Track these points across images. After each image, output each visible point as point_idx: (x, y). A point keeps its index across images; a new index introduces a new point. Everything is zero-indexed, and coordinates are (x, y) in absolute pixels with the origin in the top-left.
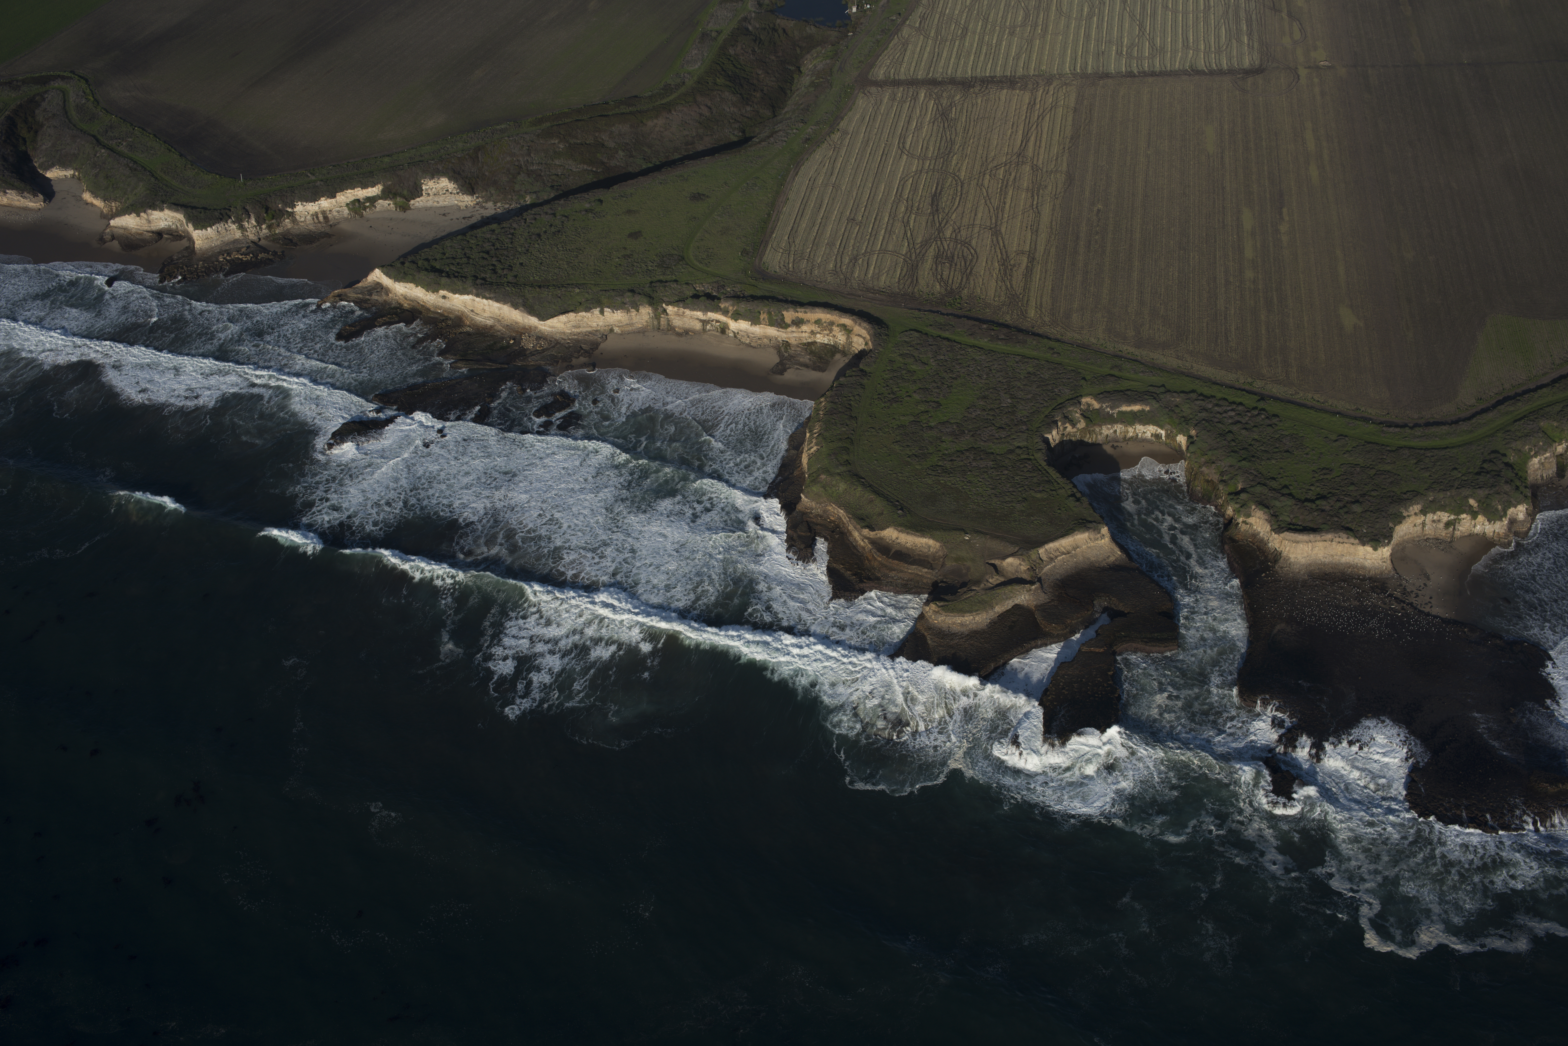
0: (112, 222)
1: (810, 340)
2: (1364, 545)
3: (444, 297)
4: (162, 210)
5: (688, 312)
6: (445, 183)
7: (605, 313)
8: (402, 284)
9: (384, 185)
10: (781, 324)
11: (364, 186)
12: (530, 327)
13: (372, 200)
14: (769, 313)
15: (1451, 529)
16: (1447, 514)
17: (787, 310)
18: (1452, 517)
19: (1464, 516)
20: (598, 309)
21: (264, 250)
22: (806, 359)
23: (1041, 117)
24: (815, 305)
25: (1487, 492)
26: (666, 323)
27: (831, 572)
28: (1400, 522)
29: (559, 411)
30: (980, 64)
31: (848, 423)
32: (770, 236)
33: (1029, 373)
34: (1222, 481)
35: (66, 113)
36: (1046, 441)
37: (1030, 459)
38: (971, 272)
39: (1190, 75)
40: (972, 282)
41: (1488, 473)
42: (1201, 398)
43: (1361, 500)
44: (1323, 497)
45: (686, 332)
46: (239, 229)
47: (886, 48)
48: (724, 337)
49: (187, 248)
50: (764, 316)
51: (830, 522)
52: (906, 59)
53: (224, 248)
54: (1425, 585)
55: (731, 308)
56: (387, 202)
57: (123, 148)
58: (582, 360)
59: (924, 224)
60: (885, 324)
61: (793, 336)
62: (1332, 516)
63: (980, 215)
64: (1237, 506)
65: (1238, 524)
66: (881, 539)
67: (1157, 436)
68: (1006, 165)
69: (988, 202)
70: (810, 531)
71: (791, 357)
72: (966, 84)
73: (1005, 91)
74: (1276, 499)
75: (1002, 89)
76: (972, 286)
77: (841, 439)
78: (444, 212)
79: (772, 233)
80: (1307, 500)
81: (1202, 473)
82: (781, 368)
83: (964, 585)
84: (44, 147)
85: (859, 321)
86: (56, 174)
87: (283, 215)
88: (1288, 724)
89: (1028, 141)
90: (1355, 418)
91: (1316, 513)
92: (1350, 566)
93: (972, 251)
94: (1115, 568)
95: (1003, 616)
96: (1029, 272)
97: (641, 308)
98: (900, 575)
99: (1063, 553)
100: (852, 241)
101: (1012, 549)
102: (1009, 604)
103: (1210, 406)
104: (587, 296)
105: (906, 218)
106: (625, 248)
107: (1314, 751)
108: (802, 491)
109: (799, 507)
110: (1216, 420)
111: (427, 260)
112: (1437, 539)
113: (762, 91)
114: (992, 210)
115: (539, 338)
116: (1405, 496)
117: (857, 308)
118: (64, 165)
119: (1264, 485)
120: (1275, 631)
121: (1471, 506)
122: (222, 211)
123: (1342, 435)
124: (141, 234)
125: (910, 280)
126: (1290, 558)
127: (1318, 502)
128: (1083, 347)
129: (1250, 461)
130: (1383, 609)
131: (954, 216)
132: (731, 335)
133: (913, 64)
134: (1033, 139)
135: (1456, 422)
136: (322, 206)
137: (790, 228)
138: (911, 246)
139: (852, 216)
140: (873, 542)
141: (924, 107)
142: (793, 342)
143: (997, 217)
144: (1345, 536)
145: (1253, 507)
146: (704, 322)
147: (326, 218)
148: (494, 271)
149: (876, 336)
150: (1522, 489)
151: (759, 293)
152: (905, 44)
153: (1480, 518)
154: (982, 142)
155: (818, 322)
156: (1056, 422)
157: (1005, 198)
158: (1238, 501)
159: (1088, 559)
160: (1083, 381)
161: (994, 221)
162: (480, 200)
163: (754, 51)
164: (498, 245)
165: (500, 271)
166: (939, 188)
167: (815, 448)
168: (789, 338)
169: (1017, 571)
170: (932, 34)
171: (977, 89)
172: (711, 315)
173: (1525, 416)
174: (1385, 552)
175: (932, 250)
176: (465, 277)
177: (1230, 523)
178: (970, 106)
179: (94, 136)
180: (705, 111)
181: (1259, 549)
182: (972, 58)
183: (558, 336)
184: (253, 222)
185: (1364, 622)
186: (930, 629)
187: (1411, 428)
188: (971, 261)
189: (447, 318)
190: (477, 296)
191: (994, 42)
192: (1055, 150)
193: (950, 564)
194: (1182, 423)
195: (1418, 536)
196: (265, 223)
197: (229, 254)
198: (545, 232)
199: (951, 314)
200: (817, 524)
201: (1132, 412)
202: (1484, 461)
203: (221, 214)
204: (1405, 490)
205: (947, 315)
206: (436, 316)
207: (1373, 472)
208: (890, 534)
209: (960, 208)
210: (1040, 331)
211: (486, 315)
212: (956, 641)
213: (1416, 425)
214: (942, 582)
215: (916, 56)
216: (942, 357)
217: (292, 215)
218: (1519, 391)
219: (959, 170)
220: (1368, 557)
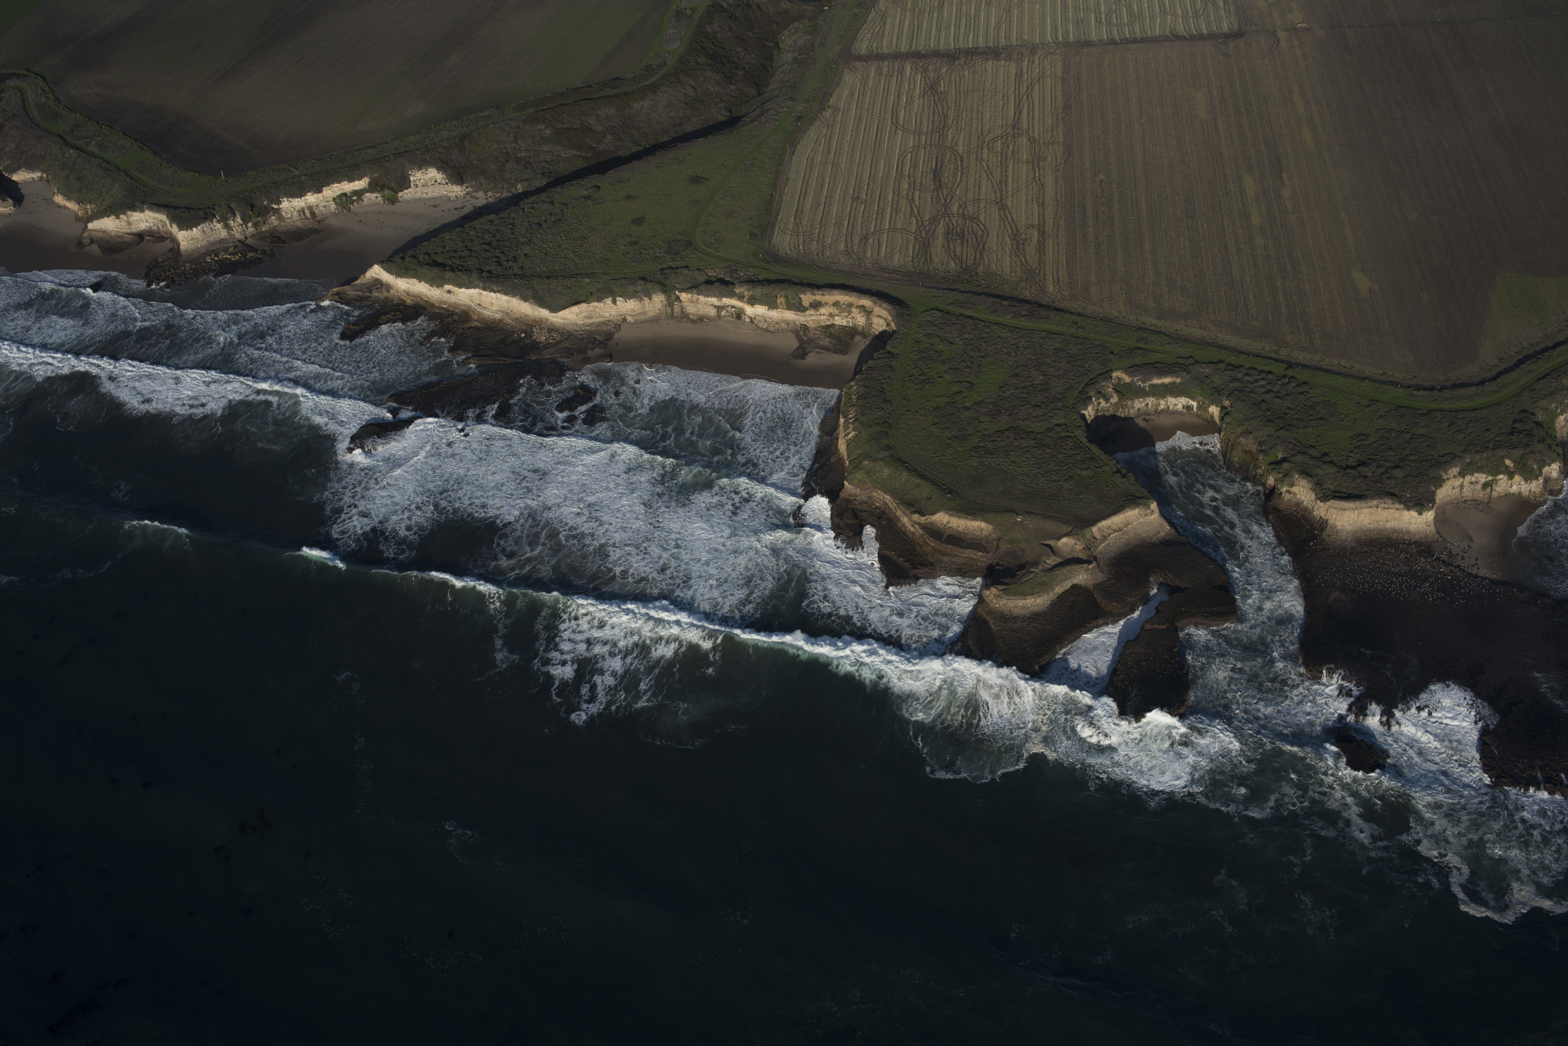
0: (90, 226)
1: (828, 323)
2: (1409, 510)
3: (449, 292)
4: (142, 211)
5: (702, 298)
6: (433, 173)
7: (618, 303)
8: (404, 279)
9: (371, 178)
10: (799, 308)
11: (351, 180)
12: (541, 320)
13: (359, 193)
14: (786, 297)
15: (1488, 490)
16: (1484, 476)
17: (804, 293)
18: (1490, 478)
19: (1501, 476)
20: (610, 299)
21: (252, 249)
22: (826, 342)
23: (1030, 87)
24: (833, 287)
25: (1522, 452)
26: (679, 310)
27: (883, 559)
28: (1441, 486)
29: (582, 404)
30: (962, 36)
31: (884, 406)
32: (776, 218)
33: (1056, 349)
34: (1261, 451)
35: (27, 112)
36: (1083, 417)
37: (1070, 437)
38: (983, 247)
39: (1171, 41)
40: (986, 258)
41: (1520, 432)
42: (1230, 368)
43: (1401, 465)
44: (1363, 464)
45: (701, 319)
46: (225, 228)
47: (865, 22)
48: (740, 322)
49: (171, 250)
50: (780, 300)
51: (875, 508)
52: (886, 32)
53: (210, 249)
54: (1469, 546)
55: (746, 293)
56: (374, 195)
57: (92, 148)
58: (598, 351)
59: (929, 200)
60: (905, 304)
61: (812, 319)
62: (1375, 482)
63: (983, 190)
64: (1280, 475)
65: (1281, 493)
66: (932, 523)
67: (1189, 408)
68: (1002, 138)
69: (990, 176)
70: (857, 519)
71: (811, 341)
72: (950, 56)
73: (991, 62)
74: (1318, 467)
75: (987, 60)
76: (986, 262)
77: (878, 424)
78: (434, 203)
79: (778, 214)
80: (1348, 467)
81: (1239, 443)
82: (801, 352)
83: (1021, 567)
84: (7, 149)
85: (879, 302)
86: (22, 177)
87: (269, 212)
88: (1356, 692)
89: (1020, 113)
90: (1384, 383)
91: (1359, 480)
92: (1395, 531)
93: (982, 226)
94: (1166, 543)
95: (1062, 597)
96: (1041, 247)
97: (653, 295)
98: (953, 560)
99: (1115, 531)
100: (860, 221)
101: (1066, 529)
102: (1067, 585)
103: (1240, 376)
104: (597, 285)
105: (910, 195)
106: (630, 235)
107: (1384, 719)
108: (844, 478)
109: (842, 494)
110: (1249, 390)
111: (427, 254)
112: (1475, 500)
113: (744, 68)
114: (995, 184)
115: (550, 330)
116: (1443, 459)
117: (874, 288)
118: (31, 167)
119: (1305, 453)
120: (1331, 600)
121: (1507, 467)
122: (207, 210)
123: (1373, 400)
124: (121, 237)
125: (923, 258)
126: (1336, 526)
127: (1359, 469)
128: (1106, 320)
129: (1287, 430)
130: (1432, 572)
131: (958, 191)
132: (748, 320)
133: (895, 38)
134: (1025, 110)
135: (1482, 383)
136: (309, 201)
137: (795, 209)
138: (920, 223)
139: (856, 194)
140: (924, 527)
141: (912, 81)
142: (811, 325)
143: (1001, 191)
144: (1390, 501)
145: (1297, 476)
146: (719, 308)
147: (313, 213)
148: (499, 263)
149: (898, 317)
150: (1554, 447)
151: (773, 277)
152: (884, 17)
153: (1517, 478)
154: (975, 115)
155: (836, 304)
156: (1090, 398)
157: (1006, 171)
158: (1281, 470)
159: (1139, 535)
160: (1111, 356)
161: (998, 195)
162: (470, 189)
163: (730, 28)
164: (499, 236)
165: (505, 263)
166: (939, 163)
167: (853, 434)
168: (807, 322)
169: (1072, 551)
170: (909, 6)
171: (962, 61)
172: (726, 301)
173: (1547, 375)
174: (1430, 515)
175: (941, 226)
176: (470, 271)
177: (1272, 493)
178: (958, 78)
179: (60, 136)
180: (690, 92)
181: (1304, 518)
182: (953, 29)
183: (570, 328)
184: (239, 220)
185: (1416, 587)
186: (991, 613)
187: (1440, 390)
188: (982, 236)
189: (453, 314)
190: (484, 289)
191: (972, 12)
192: (1049, 121)
193: (1004, 547)
194: (1215, 394)
195: (1456, 499)
196: (250, 221)
197: (216, 255)
198: (546, 221)
199: (970, 292)
200: (862, 511)
201: (1163, 384)
202: (1515, 421)
203: (206, 213)
204: (1442, 453)
205: (967, 292)
206: (441, 311)
207: (1408, 436)
208: (941, 518)
209: (963, 183)
210: (1062, 306)
211: (494, 308)
212: (1018, 625)
213: (1443, 388)
214: (998, 565)
215: (896, 29)
216: (968, 336)
217: (277, 211)
218: (1538, 349)
219: (956, 144)
220: (1413, 521)
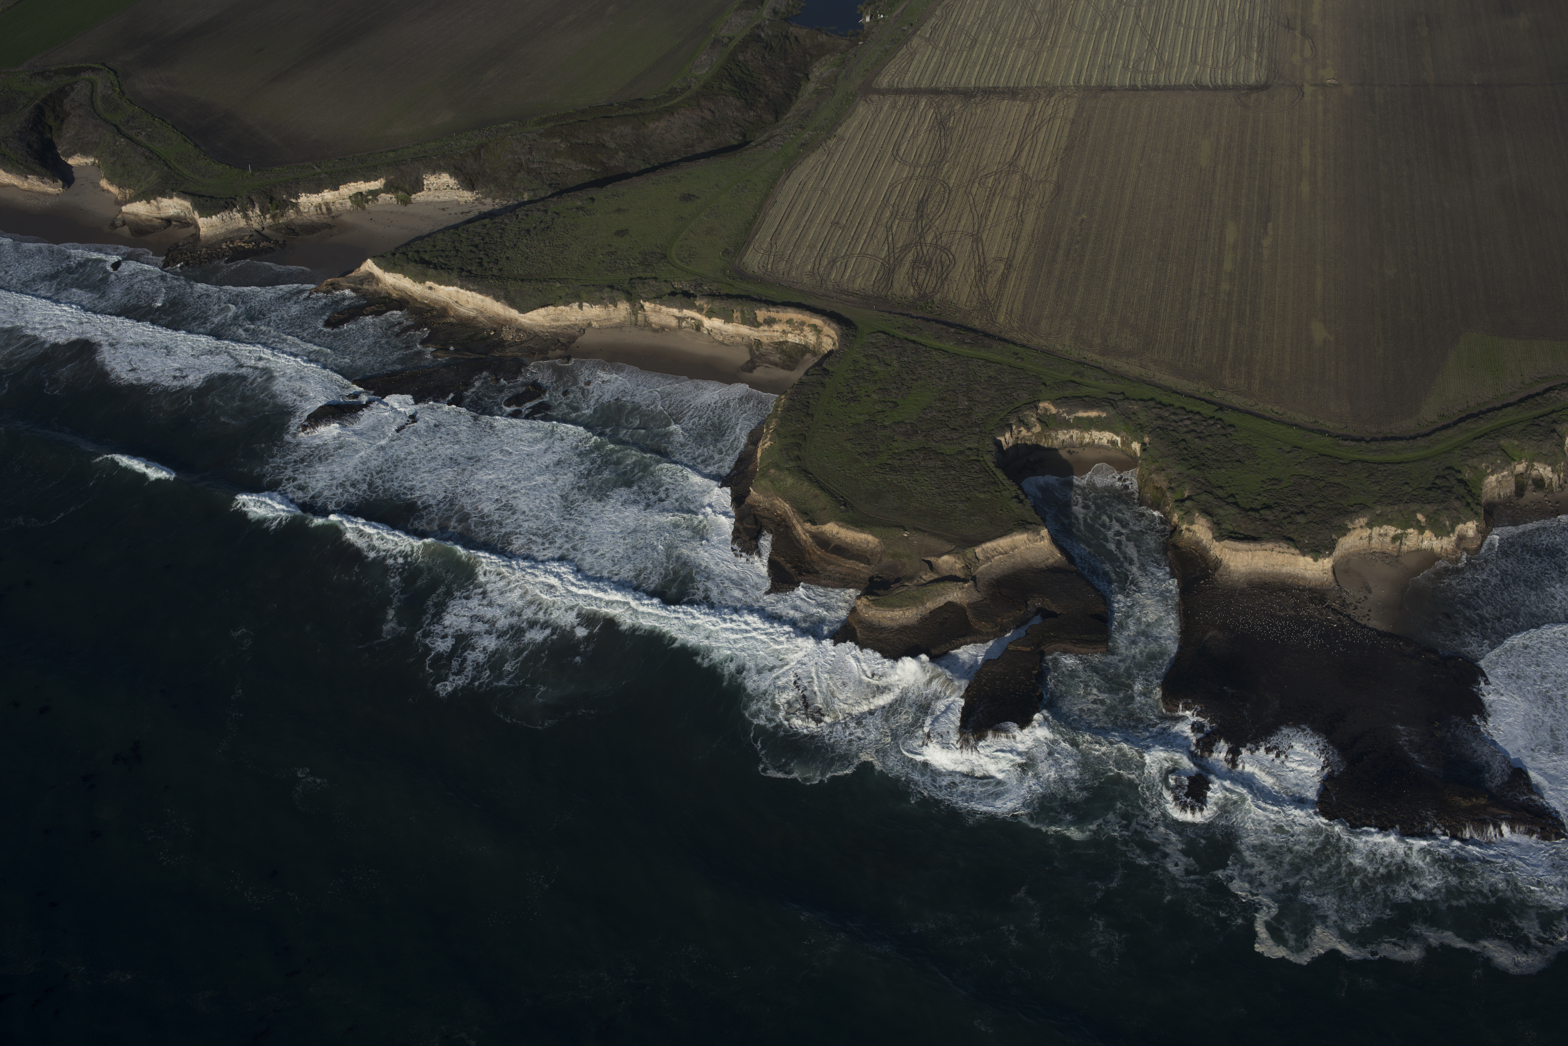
0: (124, 209)
1: (781, 340)
2: (1304, 555)
3: (430, 288)
4: (171, 197)
5: (664, 309)
6: (446, 178)
7: (584, 308)
8: (391, 274)
9: (386, 179)
10: (754, 323)
11: (367, 180)
12: (511, 319)
13: (375, 193)
14: (742, 312)
15: (1398, 543)
16: (1393, 529)
17: (760, 309)
18: (1399, 531)
19: (1411, 530)
20: (577, 304)
21: (266, 238)
22: (776, 358)
23: (1038, 128)
24: (787, 305)
25: (1435, 508)
26: (643, 318)
27: (773, 565)
28: (1345, 535)
29: (530, 400)
30: (985, 75)
31: (804, 419)
32: (754, 237)
33: (990, 377)
34: (1171, 488)
35: (92, 103)
36: (999, 444)
37: (979, 461)
38: (946, 277)
39: (1193, 90)
40: (946, 287)
41: (1439, 488)
42: (1159, 406)
43: (1306, 511)
44: (1267, 507)
45: (662, 329)
46: (243, 218)
47: (894, 58)
48: (699, 334)
49: (193, 235)
50: (737, 314)
51: (777, 516)
52: (911, 68)
53: (228, 236)
54: (1366, 597)
55: (705, 306)
56: (390, 195)
57: (141, 138)
58: (558, 352)
59: (907, 229)
60: (854, 325)
61: (766, 335)
62: (1275, 526)
63: (963, 222)
64: (1182, 513)
65: (1182, 531)
66: (822, 533)
67: (1114, 443)
68: (996, 173)
69: (973, 209)
70: (756, 524)
71: (762, 355)
72: (967, 94)
73: (1006, 102)
74: (1220, 507)
75: (1003, 99)
76: (945, 291)
77: (794, 435)
78: (443, 207)
79: (756, 234)
80: (1252, 509)
81: (1151, 480)
82: (750, 366)
83: (898, 580)
84: (68, 135)
85: (828, 322)
86: (77, 162)
87: (287, 206)
88: (1207, 728)
89: (1021, 151)
90: (1312, 431)
91: (1259, 523)
92: (1291, 576)
93: (951, 257)
94: (1053, 570)
95: (934, 613)
96: (1005, 278)
97: (619, 303)
98: (838, 569)
99: (1001, 553)
100: (833, 244)
101: (948, 547)
102: (941, 601)
103: (1167, 414)
104: (567, 290)
105: (890, 223)
106: (610, 246)
107: (1230, 756)
108: (751, 484)
109: (748, 500)
110: (1171, 428)
111: (418, 252)
112: (1384, 553)
113: (767, 96)
114: (976, 218)
115: (519, 330)
116: (1352, 509)
117: (829, 309)
118: (85, 153)
119: (1211, 493)
120: (1207, 637)
121: (1419, 521)
122: (228, 200)
123: (1296, 447)
124: (151, 221)
125: (885, 283)
126: (1229, 566)
127: (1262, 512)
128: (1048, 353)
129: (1199, 469)
130: (1319, 619)
131: (938, 222)
132: (706, 332)
133: (918, 74)
134: (1027, 148)
135: (1414, 438)
136: (326, 197)
137: (774, 230)
138: (891, 250)
139: (837, 219)
140: (814, 536)
141: (923, 115)
142: (764, 340)
143: (980, 224)
144: (1285, 546)
145: (1197, 515)
146: (680, 319)
147: (329, 209)
148: (481, 264)
149: (843, 337)
150: (1473, 505)
151: (735, 292)
152: (913, 55)
153: (1428, 533)
154: (975, 151)
155: (790, 322)
156: (1010, 426)
157: (991, 206)
158: (1183, 508)
159: (1027, 560)
160: (1042, 387)
161: (976, 228)
162: (480, 195)
163: (763, 58)
164: (487, 239)
165: (485, 264)
166: (927, 194)
167: (769, 443)
168: (761, 337)
169: (951, 569)
170: (941, 45)
171: (978, 100)
172: (687, 312)
173: (1486, 434)
174: (1327, 563)
175: (910, 255)
176: (452, 269)
177: (1175, 529)
178: (969, 116)
179: (116, 126)
180: (708, 115)
181: (1201, 556)
182: (977, 69)
183: (537, 329)
184: (258, 211)
185: (1298, 631)
186: (860, 622)
187: (1367, 442)
188: (948, 266)
189: (433, 309)
190: (462, 287)
191: (1002, 53)
192: (1047, 160)
193: (887, 560)
194: (1137, 429)
195: (1364, 550)
196: (268, 212)
197: (232, 242)
198: (535, 228)
199: (921, 318)
200: (764, 518)
201: (1088, 418)
202: (1437, 477)
203: (227, 203)
204: (1352, 503)
205: (917, 318)
206: (423, 306)
207: (1322, 484)
208: (832, 529)
209: (944, 215)
210: (1007, 337)
211: (469, 306)
212: (884, 635)
213: (1374, 439)
214: (878, 577)
215: (922, 66)
216: (906, 359)
217: (296, 205)
218: (1484, 409)
219: (949, 178)
220: (1309, 567)
